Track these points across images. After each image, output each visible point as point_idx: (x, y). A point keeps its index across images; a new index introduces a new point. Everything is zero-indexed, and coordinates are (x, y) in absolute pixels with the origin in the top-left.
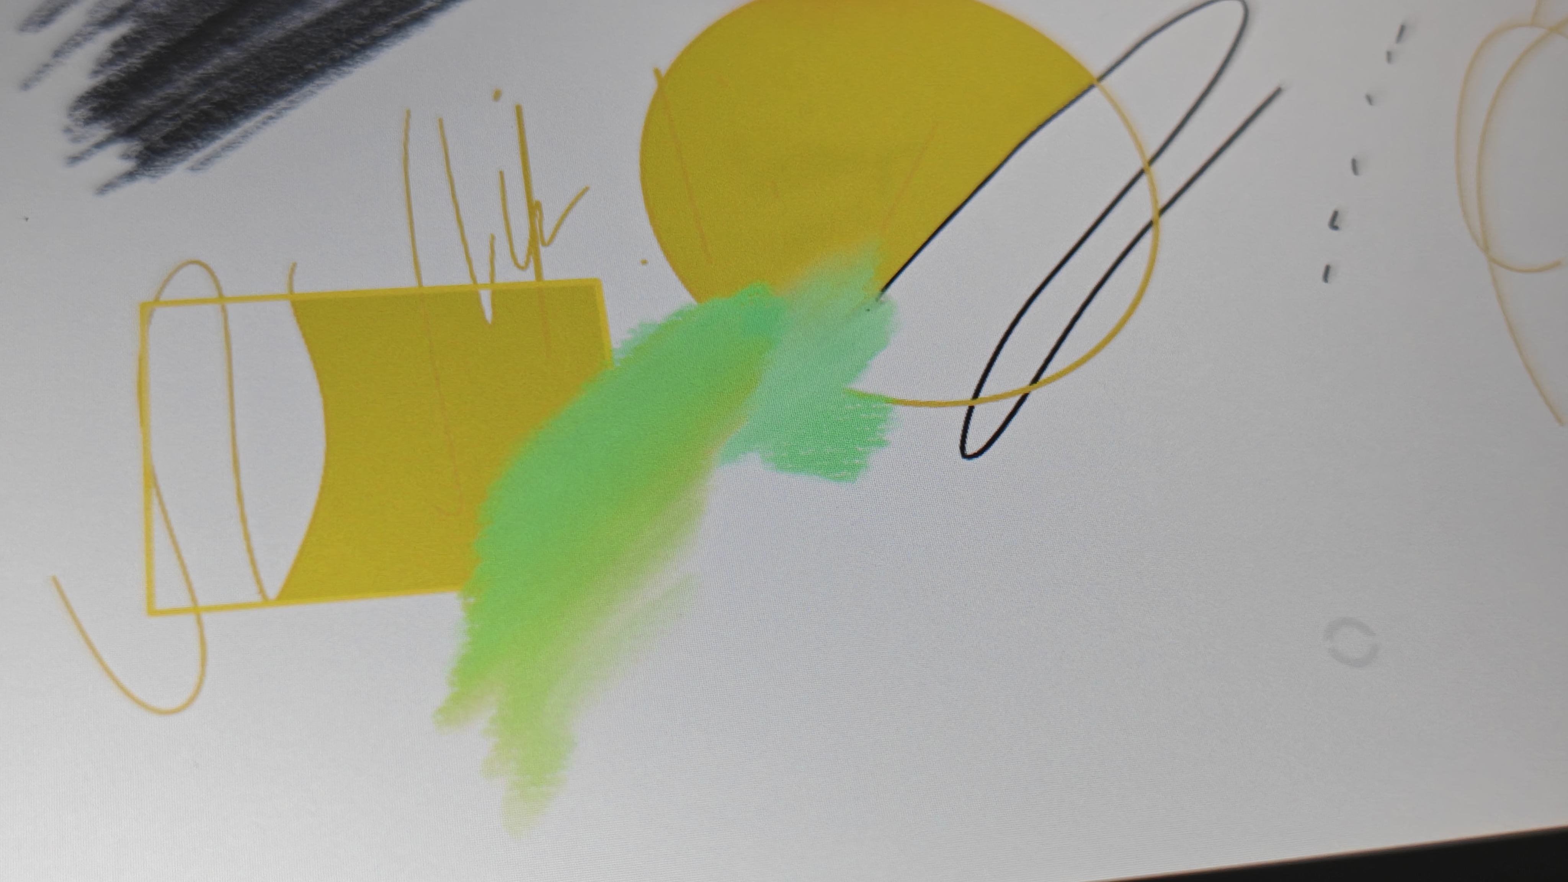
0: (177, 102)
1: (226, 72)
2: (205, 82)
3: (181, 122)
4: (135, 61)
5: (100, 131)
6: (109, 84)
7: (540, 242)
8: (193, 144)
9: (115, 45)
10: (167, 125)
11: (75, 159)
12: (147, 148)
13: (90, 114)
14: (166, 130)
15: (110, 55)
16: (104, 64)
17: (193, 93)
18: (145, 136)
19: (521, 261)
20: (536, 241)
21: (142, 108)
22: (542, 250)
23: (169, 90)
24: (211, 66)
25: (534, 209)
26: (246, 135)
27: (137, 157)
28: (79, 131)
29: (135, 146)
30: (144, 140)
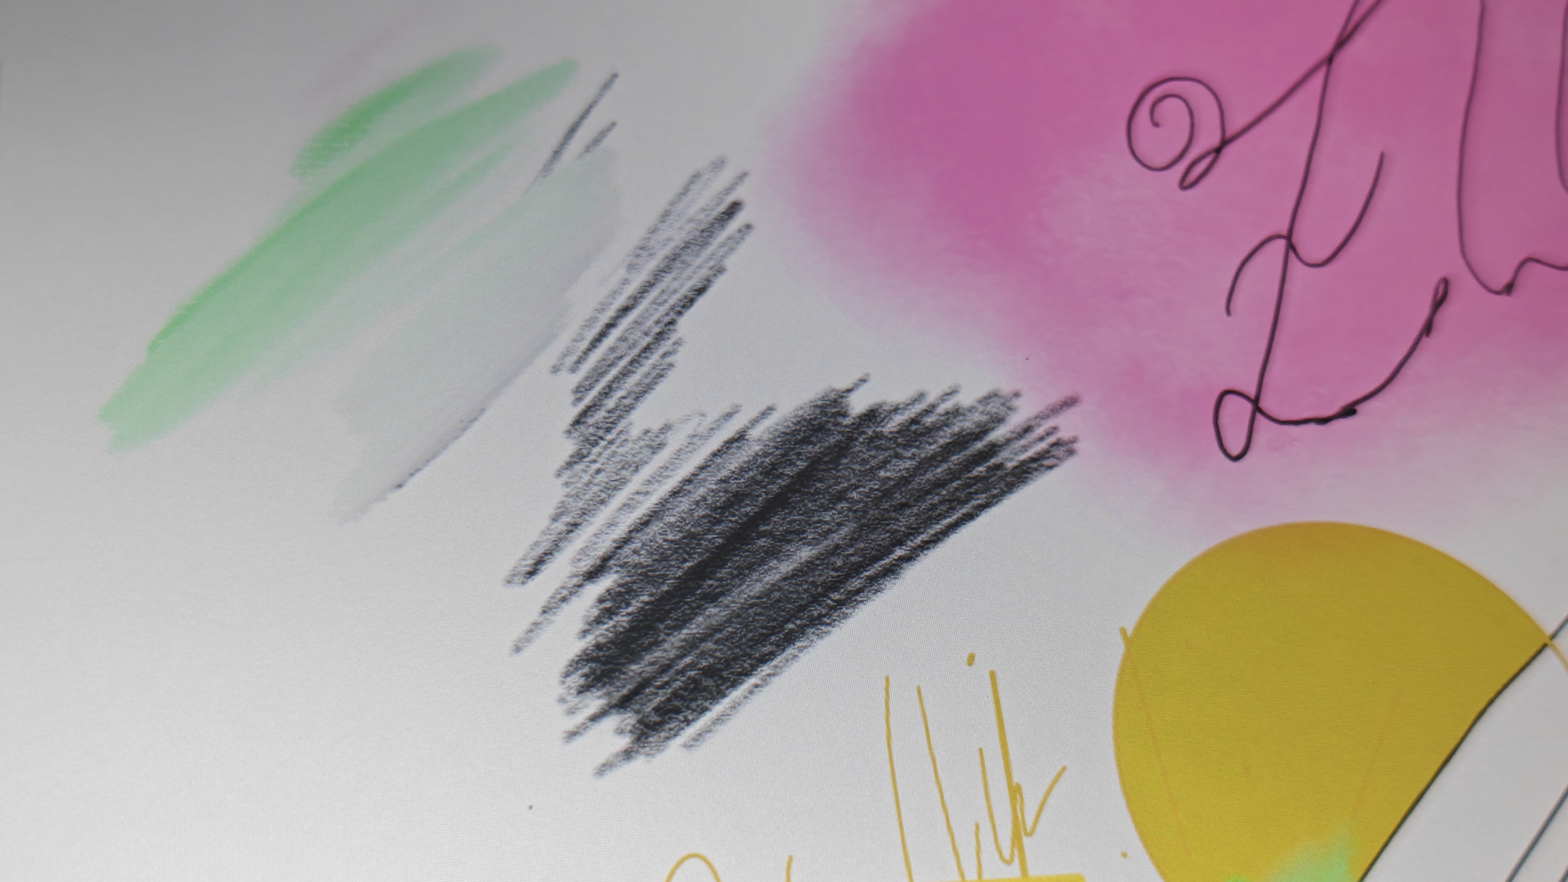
0: (666, 667)
1: (711, 632)
2: (691, 645)
3: (670, 690)
4: (622, 620)
5: (595, 702)
6: (598, 647)
7: (1023, 833)
8: (685, 717)
9: (601, 600)
10: (656, 694)
11: (572, 735)
12: (640, 722)
13: (582, 681)
14: (657, 701)
15: (596, 612)
16: (592, 623)
17: (681, 657)
18: (637, 707)
19: (1007, 854)
20: (1019, 832)
21: (631, 674)
22: (1026, 840)
23: (657, 654)
24: (696, 626)
25: (1015, 792)
27: (631, 732)
28: (573, 700)
29: (629, 719)
30: (637, 712)
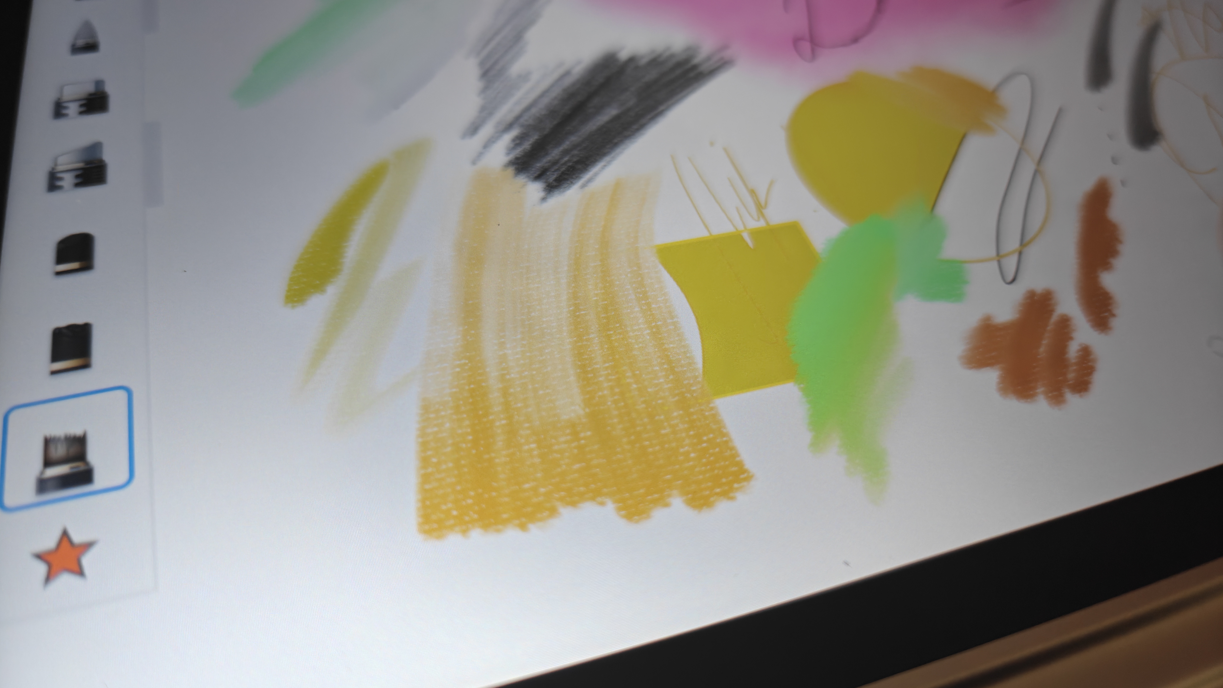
0: (555, 163)
1: (575, 147)
2: (566, 152)
3: (559, 172)
4: (527, 145)
6: (517, 159)
7: (761, 207)
8: (570, 182)
9: (513, 140)
10: (554, 174)
12: (548, 186)
14: (554, 176)
15: (512, 145)
16: (510, 150)
17: (562, 158)
18: (545, 180)
19: (756, 217)
20: (759, 206)
21: (537, 168)
22: (764, 210)
23: (549, 158)
24: (566, 145)
25: (753, 193)
26: (596, 174)
29: (542, 184)
